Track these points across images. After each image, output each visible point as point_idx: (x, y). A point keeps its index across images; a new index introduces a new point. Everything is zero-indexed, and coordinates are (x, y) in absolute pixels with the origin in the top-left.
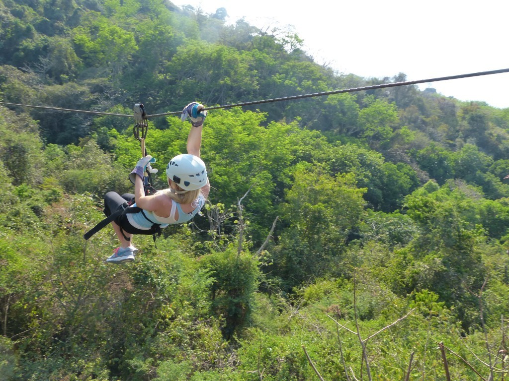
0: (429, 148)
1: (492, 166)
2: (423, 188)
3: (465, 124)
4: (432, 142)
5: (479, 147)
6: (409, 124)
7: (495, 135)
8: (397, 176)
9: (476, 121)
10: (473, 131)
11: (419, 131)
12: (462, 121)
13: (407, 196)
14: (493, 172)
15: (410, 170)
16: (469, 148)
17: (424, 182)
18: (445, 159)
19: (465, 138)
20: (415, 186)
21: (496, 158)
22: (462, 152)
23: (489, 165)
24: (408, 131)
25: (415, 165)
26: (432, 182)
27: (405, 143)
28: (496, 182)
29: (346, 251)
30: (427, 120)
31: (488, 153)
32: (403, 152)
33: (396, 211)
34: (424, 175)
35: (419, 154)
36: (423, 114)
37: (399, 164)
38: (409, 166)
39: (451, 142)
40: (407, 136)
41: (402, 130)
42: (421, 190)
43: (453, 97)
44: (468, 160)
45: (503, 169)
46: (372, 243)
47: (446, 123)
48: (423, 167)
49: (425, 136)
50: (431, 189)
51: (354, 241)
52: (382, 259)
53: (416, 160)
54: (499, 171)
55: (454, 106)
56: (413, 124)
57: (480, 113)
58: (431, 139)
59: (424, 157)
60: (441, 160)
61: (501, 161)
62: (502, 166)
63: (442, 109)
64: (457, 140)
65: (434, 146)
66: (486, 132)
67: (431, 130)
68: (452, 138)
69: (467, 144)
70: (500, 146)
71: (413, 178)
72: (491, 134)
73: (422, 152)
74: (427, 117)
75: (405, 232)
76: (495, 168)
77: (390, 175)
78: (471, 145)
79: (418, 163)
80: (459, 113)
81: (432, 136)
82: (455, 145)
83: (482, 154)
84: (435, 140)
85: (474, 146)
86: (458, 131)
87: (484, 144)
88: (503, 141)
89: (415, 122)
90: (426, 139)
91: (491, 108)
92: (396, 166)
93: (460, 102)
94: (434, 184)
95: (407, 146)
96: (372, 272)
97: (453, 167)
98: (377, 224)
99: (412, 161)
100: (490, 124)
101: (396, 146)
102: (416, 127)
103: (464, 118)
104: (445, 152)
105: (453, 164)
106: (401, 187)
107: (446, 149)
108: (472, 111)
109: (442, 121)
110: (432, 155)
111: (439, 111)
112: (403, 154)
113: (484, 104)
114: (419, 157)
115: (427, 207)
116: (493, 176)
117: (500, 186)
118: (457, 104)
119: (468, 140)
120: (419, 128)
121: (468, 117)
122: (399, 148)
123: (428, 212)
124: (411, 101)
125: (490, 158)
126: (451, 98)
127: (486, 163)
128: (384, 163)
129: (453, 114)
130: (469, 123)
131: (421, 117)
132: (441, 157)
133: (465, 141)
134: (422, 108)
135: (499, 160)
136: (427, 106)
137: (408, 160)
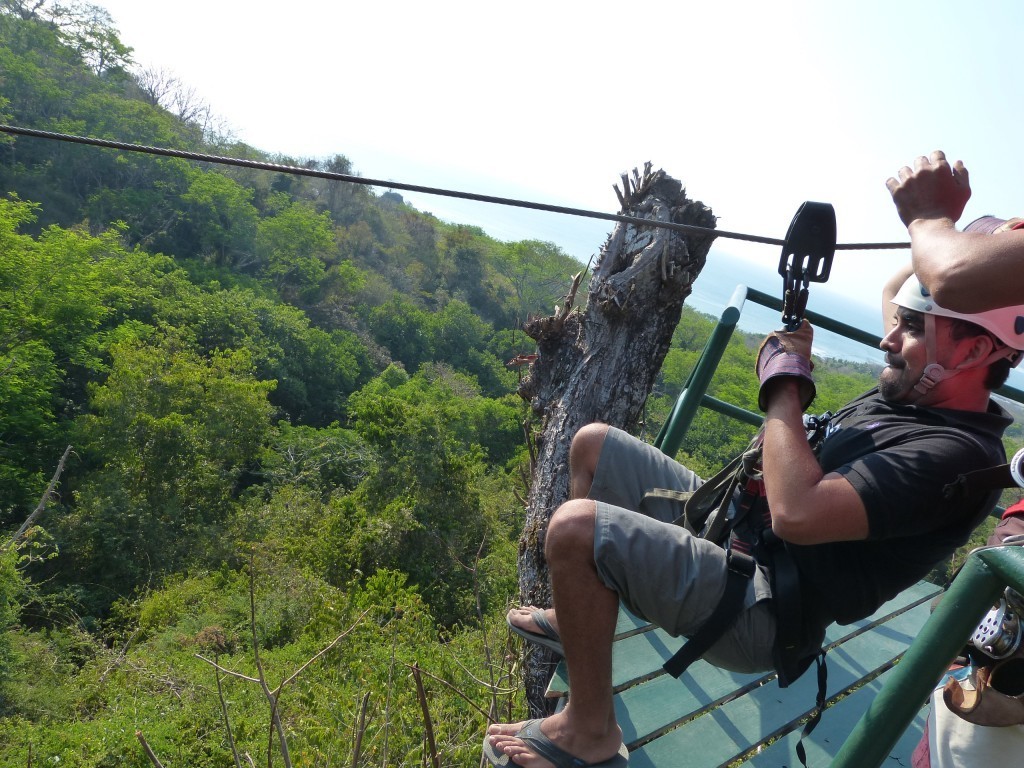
0: (391, 304)
1: (493, 340)
2: (380, 379)
3: (450, 265)
4: (395, 292)
5: (471, 305)
6: (355, 256)
7: (495, 287)
8: (332, 356)
9: (468, 260)
10: (463, 277)
11: (373, 271)
12: (446, 258)
13: (352, 395)
14: (493, 351)
15: (356, 344)
16: (457, 308)
17: (382, 367)
18: (418, 325)
19: (451, 289)
20: (366, 375)
21: (497, 328)
22: (446, 313)
23: (487, 339)
24: (354, 270)
25: (365, 336)
26: (397, 368)
27: (347, 294)
28: (498, 368)
29: (234, 512)
30: (388, 252)
31: (486, 318)
32: (344, 309)
33: (333, 424)
34: (382, 354)
35: (374, 315)
36: (380, 241)
37: (336, 332)
38: (354, 335)
39: (429, 295)
40: (353, 279)
41: (342, 268)
42: (377, 383)
43: (430, 214)
44: (456, 329)
45: (508, 345)
46: (287, 491)
47: (421, 260)
48: (381, 340)
49: (384, 280)
50: (395, 381)
51: (250, 488)
52: (308, 520)
53: (368, 325)
54: (502, 348)
55: (432, 231)
56: (362, 258)
57: (472, 246)
58: (394, 287)
59: (383, 321)
60: (413, 326)
61: (504, 332)
62: (507, 340)
63: (412, 233)
64: (438, 292)
65: (400, 300)
66: (484, 281)
67: (395, 270)
68: (431, 289)
69: (454, 300)
70: (504, 307)
71: (361, 360)
72: (490, 286)
73: (379, 310)
74: (388, 246)
75: (351, 464)
76: (497, 344)
77: (318, 353)
78: (459, 302)
79: (372, 332)
80: (441, 243)
81: (395, 282)
82: (434, 302)
83: (477, 319)
84: (400, 289)
85: (465, 305)
86: (439, 277)
87: (480, 302)
88: (507, 298)
89: (365, 253)
90: (386, 287)
91: (489, 241)
92: (329, 336)
93: (442, 224)
94: (399, 371)
95: (351, 299)
96: (287, 549)
97: (432, 341)
98: (297, 451)
99: (360, 328)
100: (489, 267)
101: (332, 297)
102: (369, 264)
103: (448, 254)
104: (416, 313)
105: (431, 335)
106: (341, 377)
107: (421, 308)
108: (460, 242)
109: (412, 256)
110: (397, 318)
111: (409, 237)
112: (345, 314)
113: (479, 232)
114: (373, 320)
115: (390, 415)
116: (493, 357)
117: (504, 375)
118: (438, 229)
119: (456, 294)
120: (374, 265)
121: (454, 251)
122: (337, 302)
123: (393, 425)
124: (358, 213)
125: (489, 326)
126: (427, 215)
127: (483, 334)
128: (308, 328)
129: (431, 245)
130: (457, 263)
131: (377, 245)
132: (412, 322)
133: (451, 295)
134: (377, 228)
135: (502, 329)
136: (387, 225)
137: (354, 324)
